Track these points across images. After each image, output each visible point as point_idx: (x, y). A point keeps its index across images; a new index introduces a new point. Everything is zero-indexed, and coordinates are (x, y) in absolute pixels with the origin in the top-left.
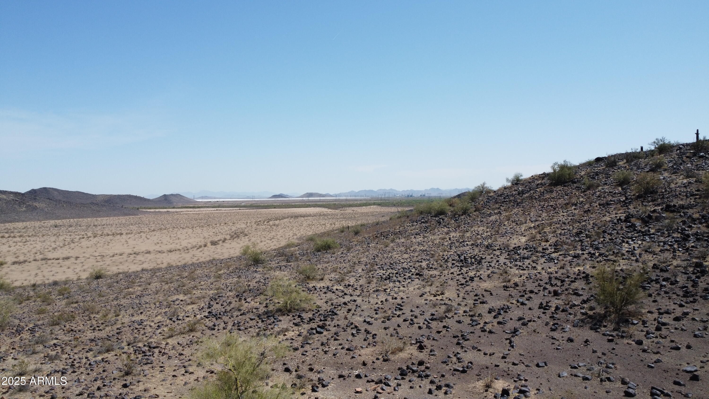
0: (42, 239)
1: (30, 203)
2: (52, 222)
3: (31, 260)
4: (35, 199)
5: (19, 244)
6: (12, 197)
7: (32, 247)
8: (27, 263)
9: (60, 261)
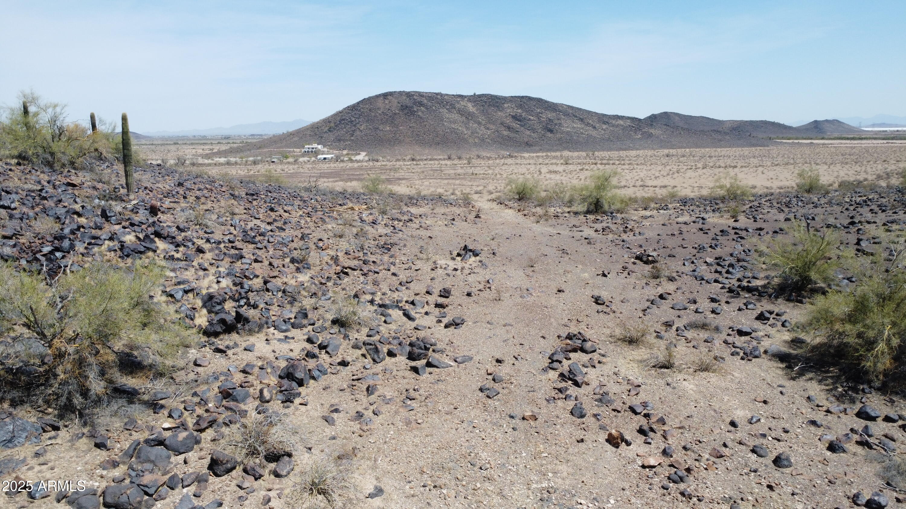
0: (650, 168)
1: (646, 130)
2: (666, 151)
3: (631, 186)
4: (652, 125)
5: (626, 171)
6: (628, 123)
7: (636, 174)
8: (626, 188)
9: (657, 189)
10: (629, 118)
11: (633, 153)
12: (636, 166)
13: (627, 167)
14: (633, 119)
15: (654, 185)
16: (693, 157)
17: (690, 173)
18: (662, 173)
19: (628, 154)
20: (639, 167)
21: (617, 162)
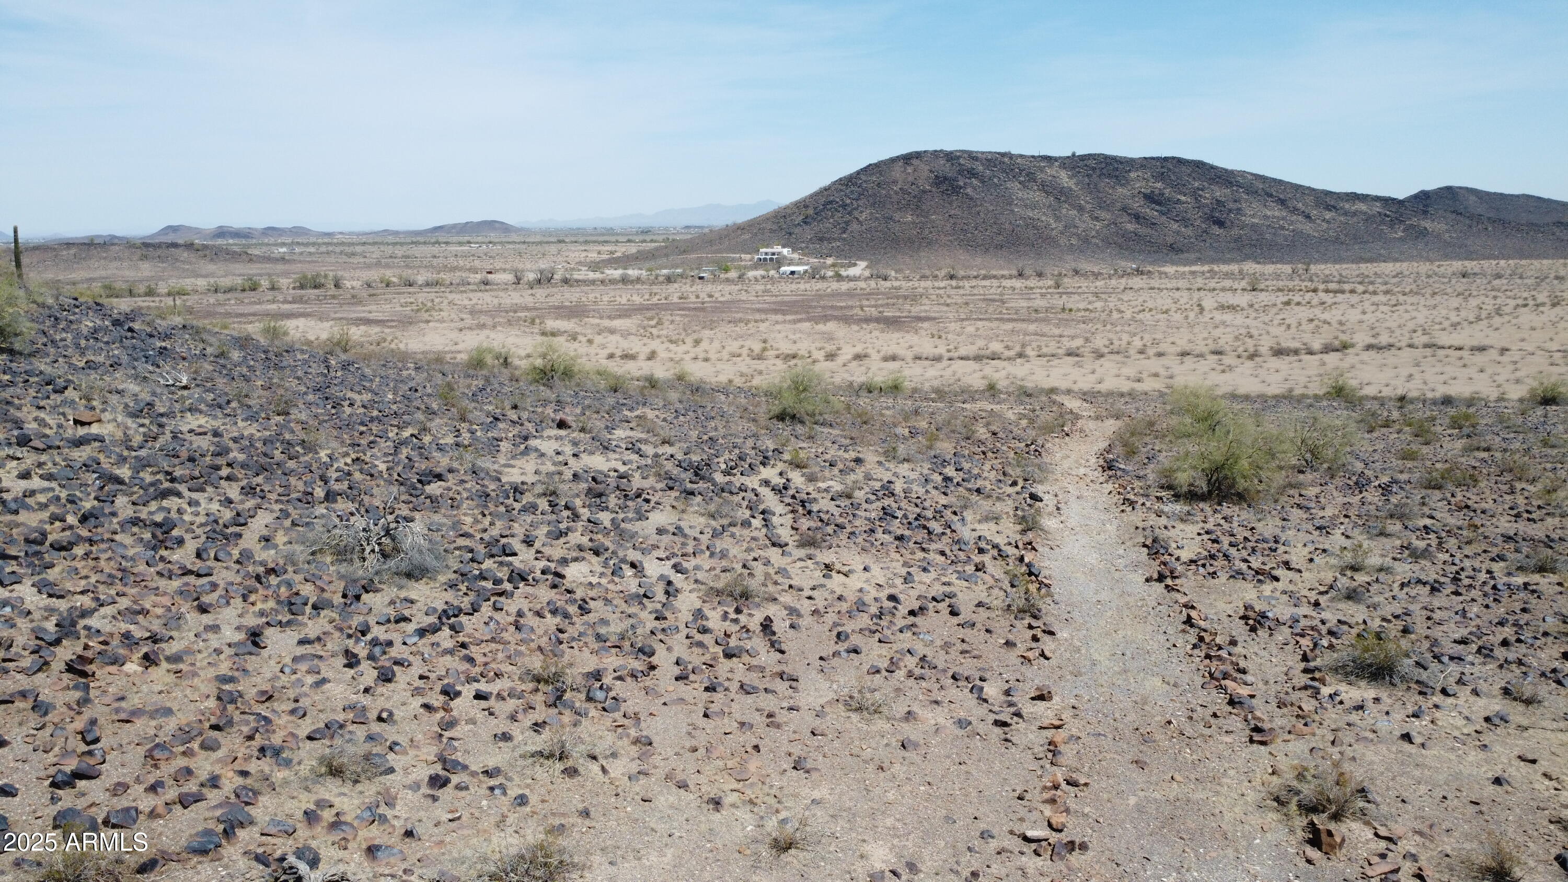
10: (1378, 199)
11: (1388, 268)
12: (1401, 298)
13: (1382, 298)
14: (1387, 201)
15: (1457, 343)
16: (1521, 277)
17: (1527, 317)
18: (1463, 314)
19: (1377, 270)
20: (1410, 299)
21: (1360, 288)
